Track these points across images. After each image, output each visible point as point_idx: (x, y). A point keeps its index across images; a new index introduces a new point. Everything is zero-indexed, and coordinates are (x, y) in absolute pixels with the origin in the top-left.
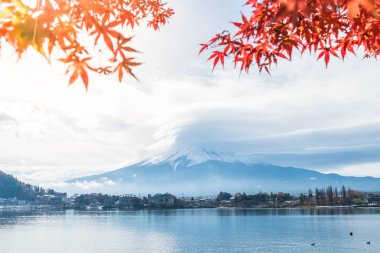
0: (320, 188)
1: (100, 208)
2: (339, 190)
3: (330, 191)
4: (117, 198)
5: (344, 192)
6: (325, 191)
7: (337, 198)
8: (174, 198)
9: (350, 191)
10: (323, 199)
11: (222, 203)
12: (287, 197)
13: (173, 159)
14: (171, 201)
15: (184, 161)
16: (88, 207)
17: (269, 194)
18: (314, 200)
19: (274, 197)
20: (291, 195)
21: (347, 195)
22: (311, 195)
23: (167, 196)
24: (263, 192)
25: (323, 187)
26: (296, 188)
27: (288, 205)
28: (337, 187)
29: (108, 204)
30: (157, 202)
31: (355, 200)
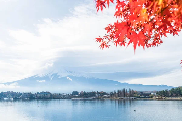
1: (12, 99)
2: (128, 90)
3: (124, 91)
4: (21, 94)
5: (130, 91)
6: (122, 91)
7: (127, 94)
8: (51, 94)
9: (132, 91)
10: (121, 94)
11: (75, 97)
12: (104, 93)
13: (50, 75)
14: (49, 95)
15: (56, 76)
16: (5, 99)
17: (96, 92)
18: (117, 95)
19: (98, 93)
20: (106, 92)
21: (131, 93)
22: (115, 93)
23: (47, 93)
24: (93, 91)
25: (121, 89)
26: (109, 89)
27: (105, 97)
29: (16, 97)
30: (42, 96)
31: (135, 95)
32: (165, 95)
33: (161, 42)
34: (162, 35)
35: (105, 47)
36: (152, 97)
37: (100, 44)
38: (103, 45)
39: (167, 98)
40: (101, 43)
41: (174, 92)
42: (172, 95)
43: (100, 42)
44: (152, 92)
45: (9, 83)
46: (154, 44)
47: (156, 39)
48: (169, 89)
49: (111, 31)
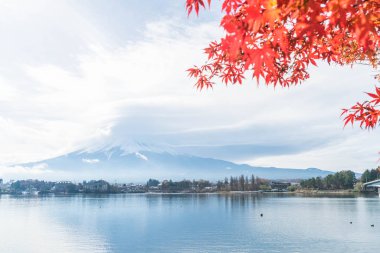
0: (234, 176)
1: (36, 193)
2: (249, 178)
3: (242, 180)
4: (53, 184)
5: (253, 179)
6: (238, 179)
7: (247, 184)
8: (108, 184)
9: (258, 179)
10: (236, 185)
11: (152, 189)
12: (207, 184)
13: (108, 149)
14: (105, 187)
15: (117, 151)
16: (24, 193)
17: (192, 181)
18: (229, 187)
19: (196, 183)
20: (210, 182)
21: (256, 183)
22: (226, 182)
23: (101, 183)
24: (187, 179)
25: (237, 175)
26: (214, 176)
27: (208, 191)
28: (248, 176)
29: (44, 190)
30: (92, 188)
31: (261, 186)
32: (316, 188)
33: (307, 76)
34: (308, 62)
35: (205, 86)
36: (293, 190)
37: (195, 80)
38: (202, 82)
39: (320, 192)
40: (198, 78)
41: (332, 181)
42: (329, 187)
43: (196, 76)
44: (293, 181)
45: (31, 165)
46: (294, 79)
47: (298, 70)
48: (324, 176)
49: (215, 56)
